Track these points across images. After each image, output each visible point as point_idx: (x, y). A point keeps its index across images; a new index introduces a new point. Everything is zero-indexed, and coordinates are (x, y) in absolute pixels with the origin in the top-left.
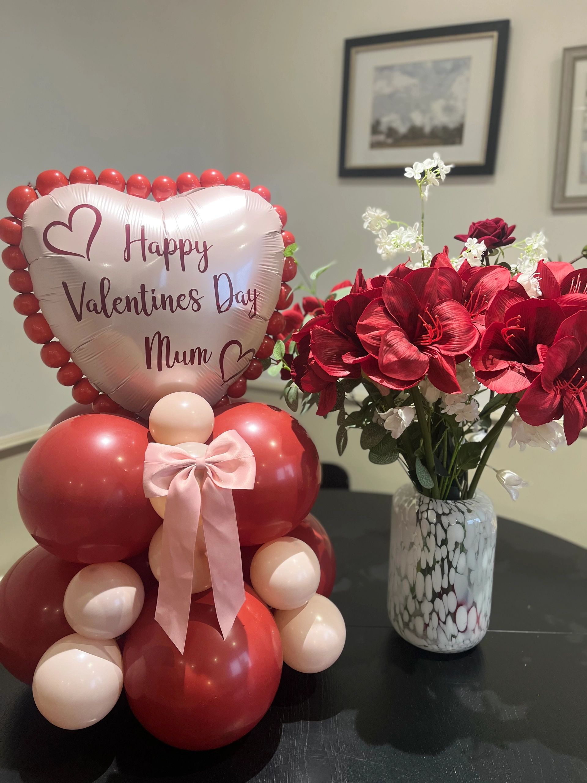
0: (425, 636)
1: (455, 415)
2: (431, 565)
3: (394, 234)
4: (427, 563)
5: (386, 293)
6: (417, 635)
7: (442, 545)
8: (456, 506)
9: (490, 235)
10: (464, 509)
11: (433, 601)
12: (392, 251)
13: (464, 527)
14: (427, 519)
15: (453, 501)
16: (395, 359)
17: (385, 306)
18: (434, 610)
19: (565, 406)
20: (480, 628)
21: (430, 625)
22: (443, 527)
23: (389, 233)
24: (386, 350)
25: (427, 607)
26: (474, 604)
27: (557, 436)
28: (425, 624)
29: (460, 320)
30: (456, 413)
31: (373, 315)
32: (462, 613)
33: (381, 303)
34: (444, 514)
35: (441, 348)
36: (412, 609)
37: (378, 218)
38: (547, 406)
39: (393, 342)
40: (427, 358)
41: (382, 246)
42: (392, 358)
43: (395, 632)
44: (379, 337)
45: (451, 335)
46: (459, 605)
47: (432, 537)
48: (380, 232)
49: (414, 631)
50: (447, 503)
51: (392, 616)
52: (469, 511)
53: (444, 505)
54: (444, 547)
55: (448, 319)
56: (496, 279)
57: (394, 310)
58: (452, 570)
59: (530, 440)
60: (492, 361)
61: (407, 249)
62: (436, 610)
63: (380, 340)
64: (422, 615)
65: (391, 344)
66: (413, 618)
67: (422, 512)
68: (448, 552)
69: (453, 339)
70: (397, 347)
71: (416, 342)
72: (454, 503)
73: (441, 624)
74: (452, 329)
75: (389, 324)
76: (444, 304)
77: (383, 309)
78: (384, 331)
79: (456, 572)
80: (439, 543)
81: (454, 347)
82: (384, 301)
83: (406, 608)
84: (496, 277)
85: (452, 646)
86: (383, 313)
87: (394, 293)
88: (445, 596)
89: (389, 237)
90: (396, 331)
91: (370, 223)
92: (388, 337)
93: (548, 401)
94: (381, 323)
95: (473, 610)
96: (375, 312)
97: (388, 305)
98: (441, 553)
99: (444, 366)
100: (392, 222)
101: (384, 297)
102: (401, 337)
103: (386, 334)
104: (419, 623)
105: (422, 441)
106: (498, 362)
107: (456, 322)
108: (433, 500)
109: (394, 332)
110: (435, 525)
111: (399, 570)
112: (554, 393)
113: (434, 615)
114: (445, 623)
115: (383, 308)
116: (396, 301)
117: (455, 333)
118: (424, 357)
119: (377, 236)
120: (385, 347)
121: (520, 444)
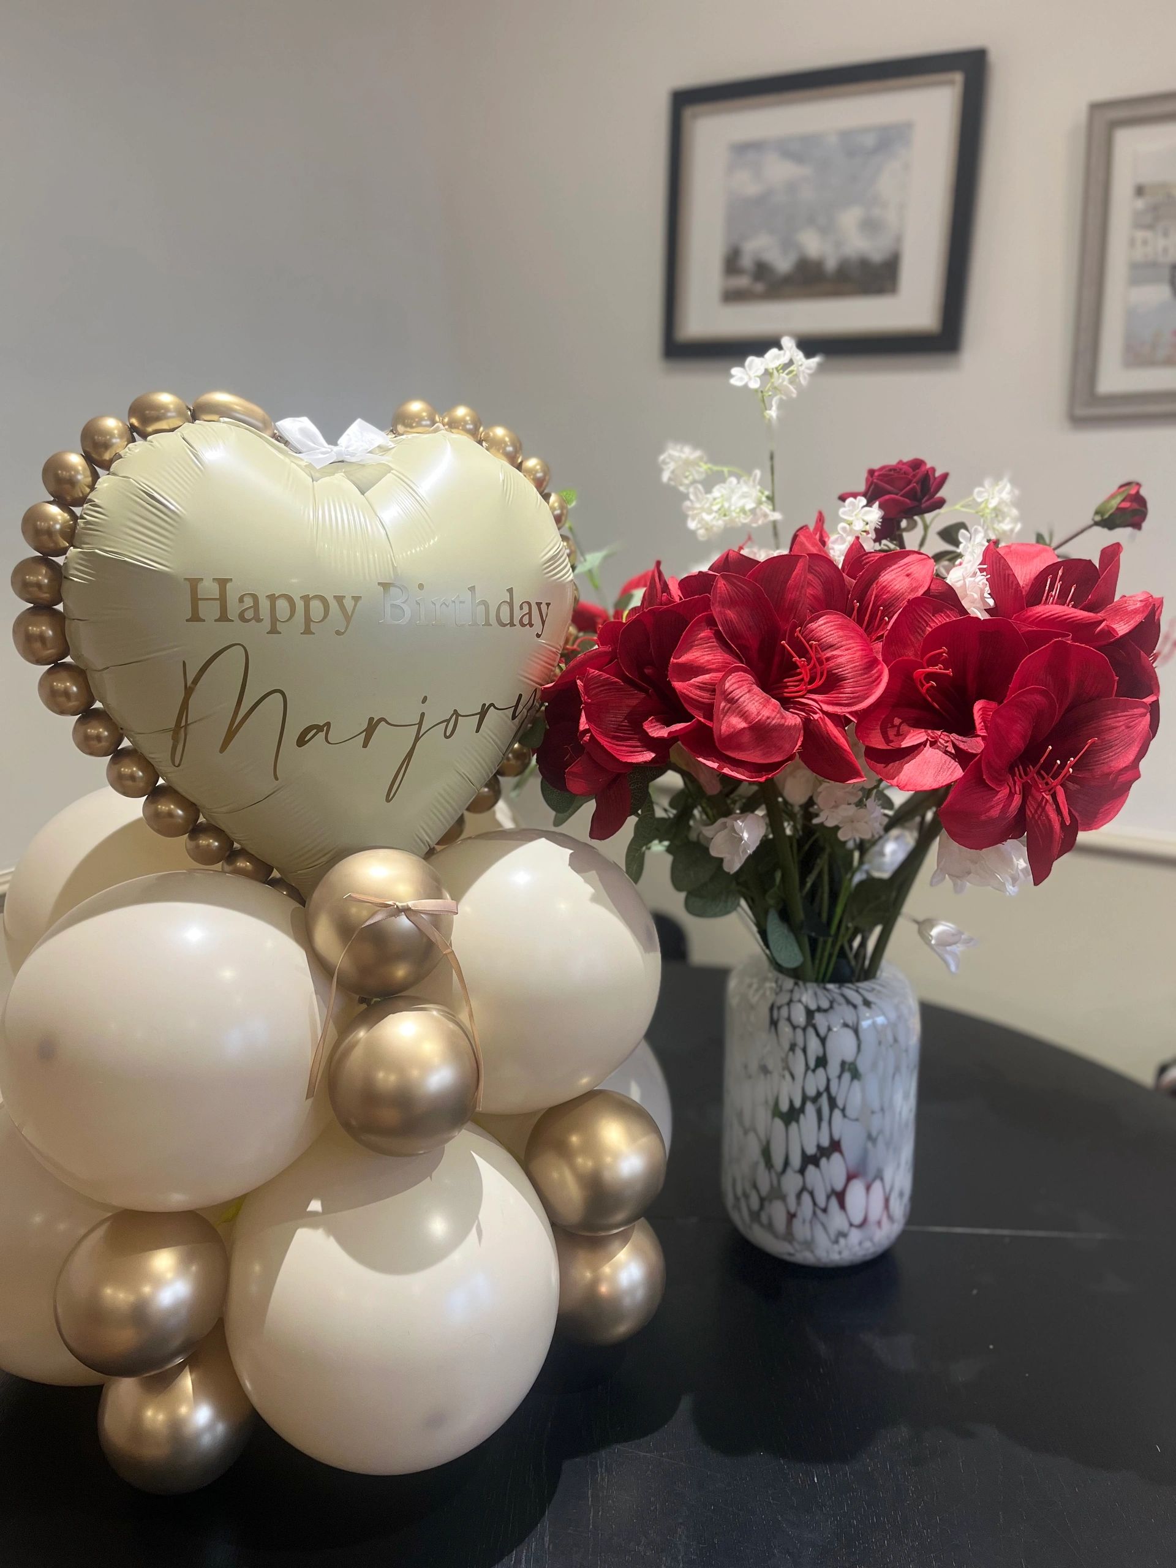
0: (789, 1236)
1: (837, 828)
2: (798, 1103)
3: (717, 492)
4: (791, 1102)
5: (717, 604)
6: (776, 1235)
7: (817, 1066)
8: (843, 996)
9: (897, 494)
10: (857, 999)
11: (802, 1171)
12: (714, 523)
13: (856, 1031)
14: (789, 1019)
15: (837, 985)
16: (743, 725)
17: (716, 628)
18: (804, 1189)
19: (1029, 813)
20: (891, 1218)
21: (799, 1214)
22: (818, 1034)
23: (708, 490)
24: (726, 708)
25: (791, 1183)
26: (879, 1176)
27: (1016, 865)
28: (788, 1213)
29: (853, 647)
30: (839, 823)
31: (697, 645)
32: (856, 1194)
33: (711, 622)
34: (819, 1009)
35: (822, 701)
36: (764, 1188)
37: (688, 463)
38: (995, 813)
39: (737, 694)
40: (797, 720)
41: (697, 514)
42: (738, 723)
43: (735, 1230)
44: (712, 685)
45: (839, 675)
46: (850, 1177)
47: (799, 1053)
48: (691, 490)
49: (770, 1227)
50: (825, 989)
51: (730, 1200)
52: (867, 1003)
53: (820, 992)
54: (821, 1071)
55: (831, 646)
56: (908, 575)
57: (735, 635)
58: (837, 1113)
59: (969, 873)
60: (898, 731)
61: (744, 520)
62: (809, 1186)
63: (714, 691)
64: (783, 1198)
65: (733, 698)
66: (766, 1204)
67: (779, 1008)
68: (828, 1080)
69: (845, 683)
70: (744, 702)
71: (777, 692)
72: (840, 988)
73: (819, 1212)
74: (839, 666)
75: (728, 661)
76: (821, 621)
77: (714, 634)
78: (720, 675)
79: (844, 1116)
80: (812, 1064)
81: (846, 697)
82: (716, 619)
83: (755, 1186)
84: (909, 572)
85: (840, 1253)
86: (714, 640)
87: (732, 603)
88: (823, 1161)
89: (707, 499)
90: (739, 673)
91: (673, 472)
92: (727, 685)
93: (996, 803)
94: (712, 659)
95: (877, 1186)
96: (701, 639)
97: (722, 626)
98: (815, 1083)
99: (829, 732)
100: (715, 468)
101: (716, 610)
102: (749, 683)
103: (724, 678)
104: (777, 1212)
105: (778, 875)
106: (909, 732)
107: (847, 652)
108: (801, 983)
109: (737, 675)
110: (804, 1029)
111: (740, 1115)
112: (1008, 790)
113: (806, 1197)
114: (825, 1210)
115: (713, 631)
116: (736, 617)
117: (847, 672)
118: (793, 719)
119: (686, 497)
120: (723, 704)
121: (953, 880)
